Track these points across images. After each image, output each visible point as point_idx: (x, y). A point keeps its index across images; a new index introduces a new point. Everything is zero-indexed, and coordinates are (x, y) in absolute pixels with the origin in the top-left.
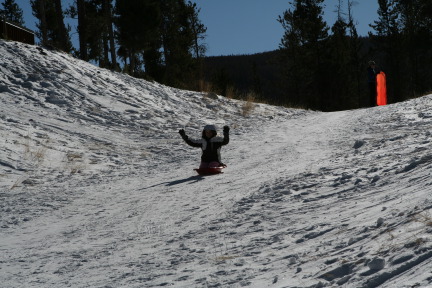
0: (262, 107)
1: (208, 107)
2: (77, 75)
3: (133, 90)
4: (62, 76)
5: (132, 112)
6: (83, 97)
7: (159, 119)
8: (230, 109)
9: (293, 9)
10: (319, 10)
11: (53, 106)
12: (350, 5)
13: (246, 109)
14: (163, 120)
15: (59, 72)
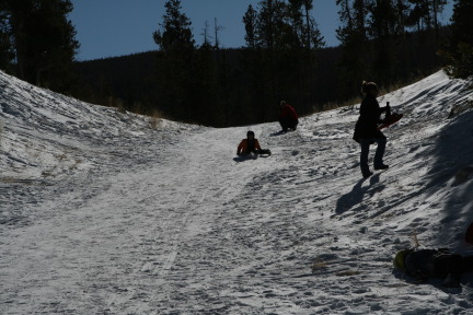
0: (165, 123)
1: (122, 120)
2: (18, 90)
3: (63, 104)
4: (7, 90)
5: (71, 123)
6: (30, 110)
7: (95, 130)
8: (141, 123)
9: (162, 30)
10: (188, 33)
11: (12, 117)
12: (217, 29)
13: (154, 123)
14: (98, 131)
15: (4, 87)
